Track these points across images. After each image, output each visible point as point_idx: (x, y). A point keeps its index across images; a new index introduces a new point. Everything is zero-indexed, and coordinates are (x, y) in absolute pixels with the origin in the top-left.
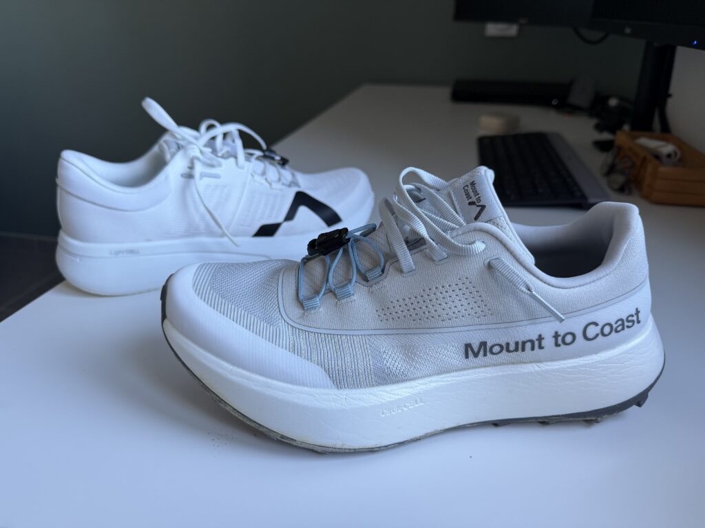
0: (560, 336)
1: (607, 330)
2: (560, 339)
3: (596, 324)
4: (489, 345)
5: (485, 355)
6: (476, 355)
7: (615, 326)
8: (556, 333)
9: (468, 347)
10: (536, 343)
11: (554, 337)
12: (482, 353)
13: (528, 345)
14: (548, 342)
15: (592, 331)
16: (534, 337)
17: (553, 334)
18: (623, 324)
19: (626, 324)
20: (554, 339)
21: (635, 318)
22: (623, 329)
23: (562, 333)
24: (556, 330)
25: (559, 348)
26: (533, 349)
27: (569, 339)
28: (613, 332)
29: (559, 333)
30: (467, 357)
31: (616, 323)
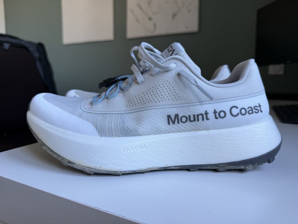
0: (217, 112)
1: (243, 112)
2: (217, 114)
3: (237, 108)
4: (180, 116)
5: (178, 123)
6: (174, 123)
7: (248, 110)
8: (215, 110)
9: (169, 117)
10: (205, 116)
11: (214, 113)
12: (176, 121)
13: (200, 117)
14: (211, 115)
15: (235, 111)
16: (203, 113)
17: (213, 111)
18: (252, 110)
19: (254, 110)
20: (214, 114)
21: (258, 108)
22: (252, 113)
23: (218, 110)
24: (215, 109)
25: (217, 119)
26: (203, 120)
27: (222, 114)
28: (247, 114)
29: (216, 111)
30: (169, 124)
31: (248, 108)
